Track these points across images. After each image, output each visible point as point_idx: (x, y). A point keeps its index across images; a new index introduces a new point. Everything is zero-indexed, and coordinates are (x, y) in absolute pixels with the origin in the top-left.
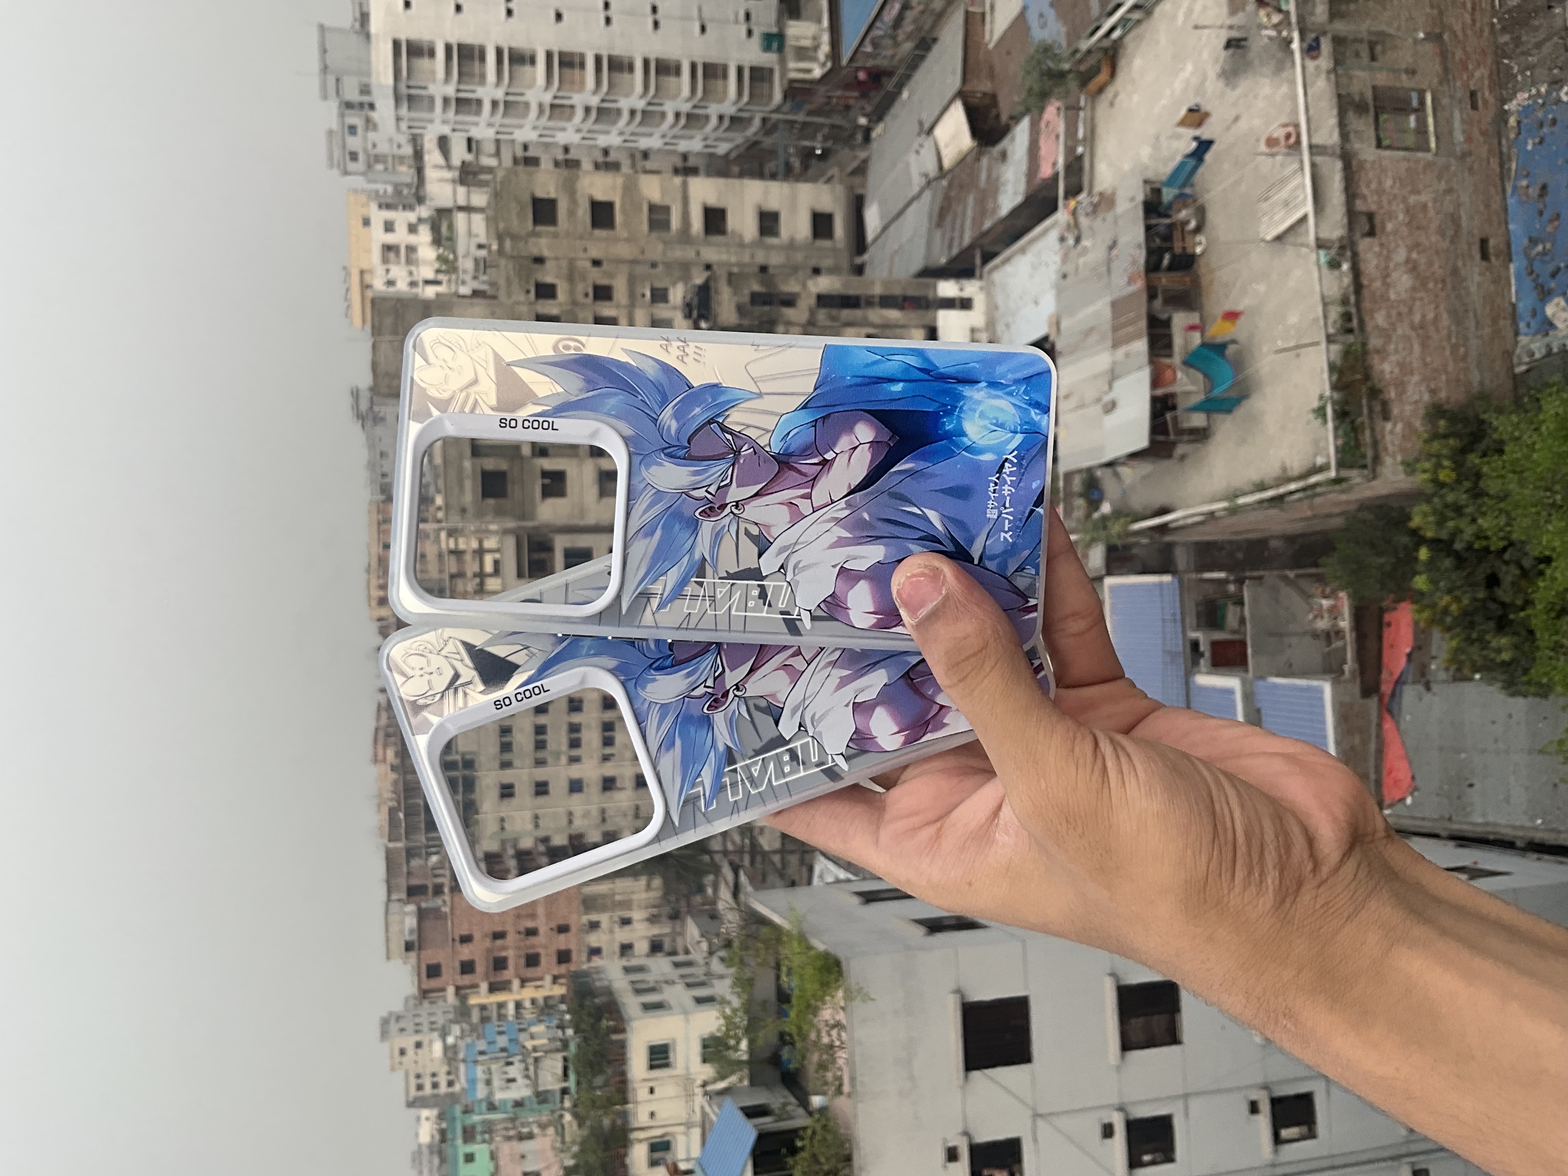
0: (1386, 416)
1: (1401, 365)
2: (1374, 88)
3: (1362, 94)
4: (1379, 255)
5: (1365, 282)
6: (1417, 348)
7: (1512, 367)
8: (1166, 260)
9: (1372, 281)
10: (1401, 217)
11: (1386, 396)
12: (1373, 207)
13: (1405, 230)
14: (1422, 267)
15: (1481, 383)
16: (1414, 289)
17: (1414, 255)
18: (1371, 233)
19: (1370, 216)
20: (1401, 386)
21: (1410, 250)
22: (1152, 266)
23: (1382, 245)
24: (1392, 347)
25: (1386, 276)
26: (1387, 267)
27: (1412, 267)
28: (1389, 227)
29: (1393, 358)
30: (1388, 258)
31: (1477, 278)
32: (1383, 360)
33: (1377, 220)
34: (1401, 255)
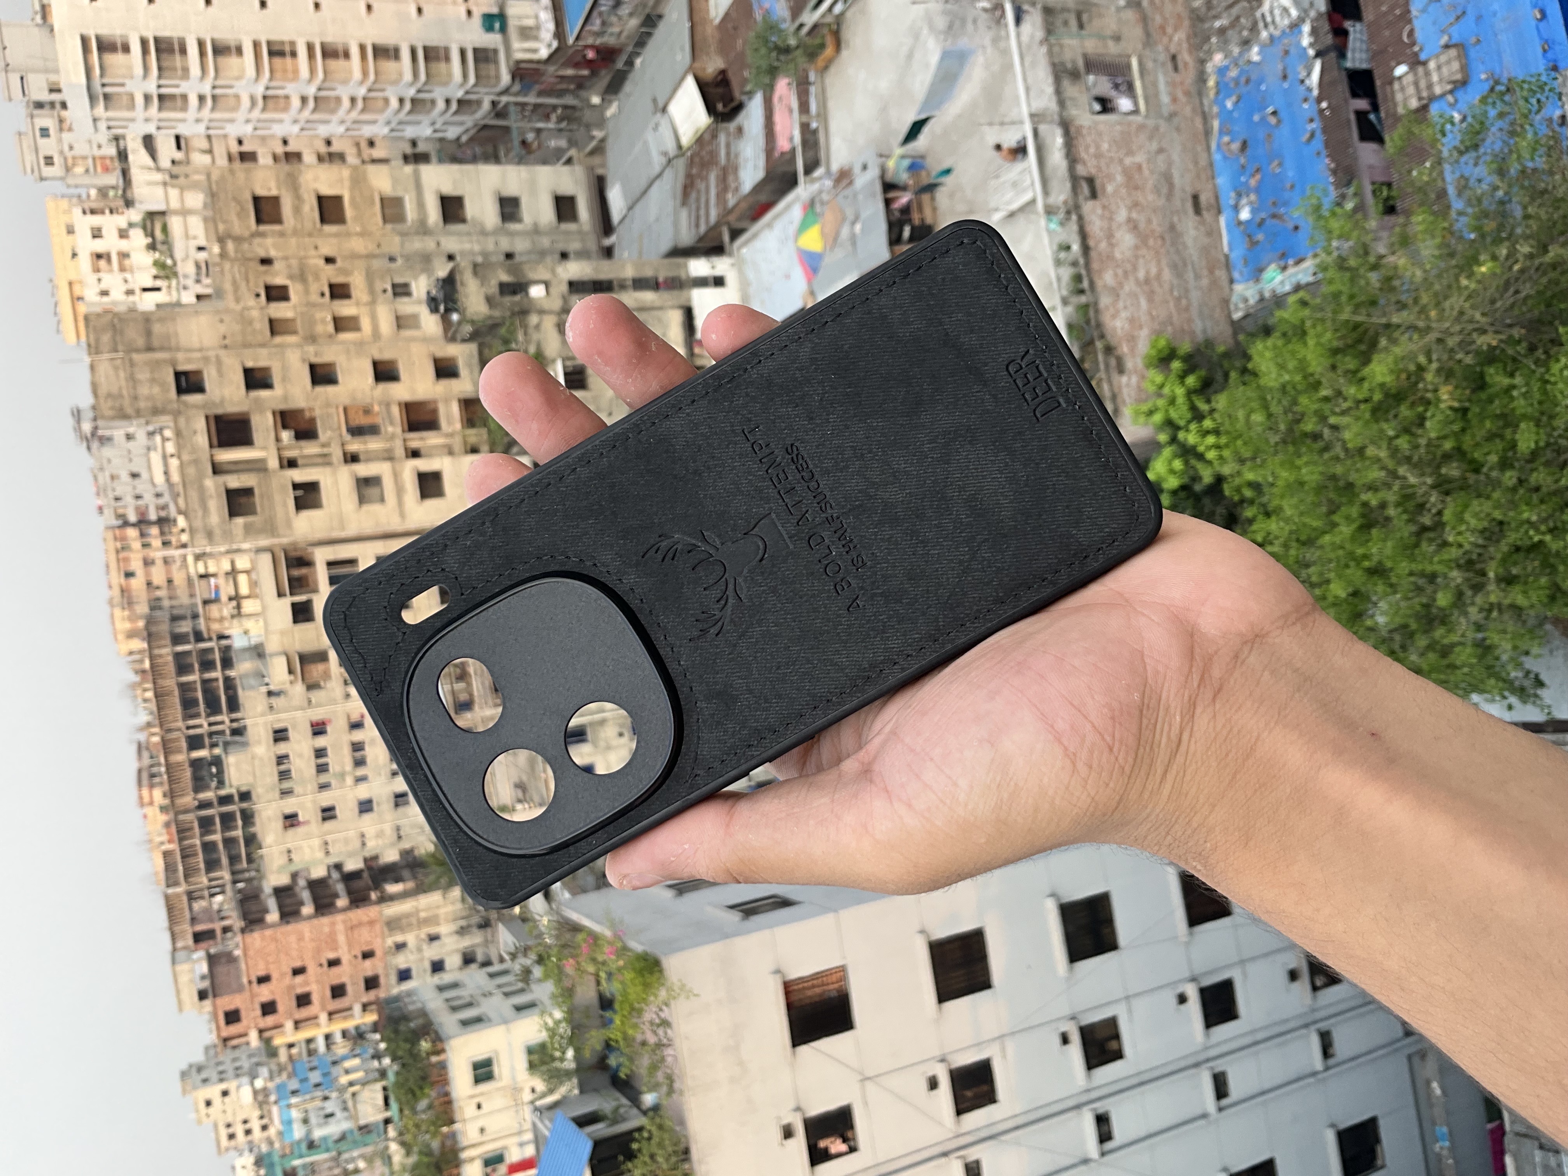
0: (1121, 370)
1: (1132, 320)
2: (1085, 56)
3: (1074, 62)
4: (1102, 217)
5: (1091, 243)
6: (1143, 303)
7: (1229, 316)
8: (907, 232)
9: (1099, 242)
10: (1119, 178)
11: (1119, 352)
12: (1093, 171)
13: (1124, 191)
14: (1142, 226)
15: (1204, 331)
16: (1137, 247)
17: (1134, 215)
18: (1094, 195)
19: (1091, 181)
20: (1132, 339)
21: (1130, 209)
22: (894, 240)
23: (1104, 207)
24: (1121, 304)
25: (1110, 236)
26: (1110, 229)
27: (1133, 226)
28: (1110, 189)
29: (1124, 314)
30: (1111, 219)
31: (1192, 233)
32: (1114, 317)
33: (1098, 183)
34: (1122, 215)
